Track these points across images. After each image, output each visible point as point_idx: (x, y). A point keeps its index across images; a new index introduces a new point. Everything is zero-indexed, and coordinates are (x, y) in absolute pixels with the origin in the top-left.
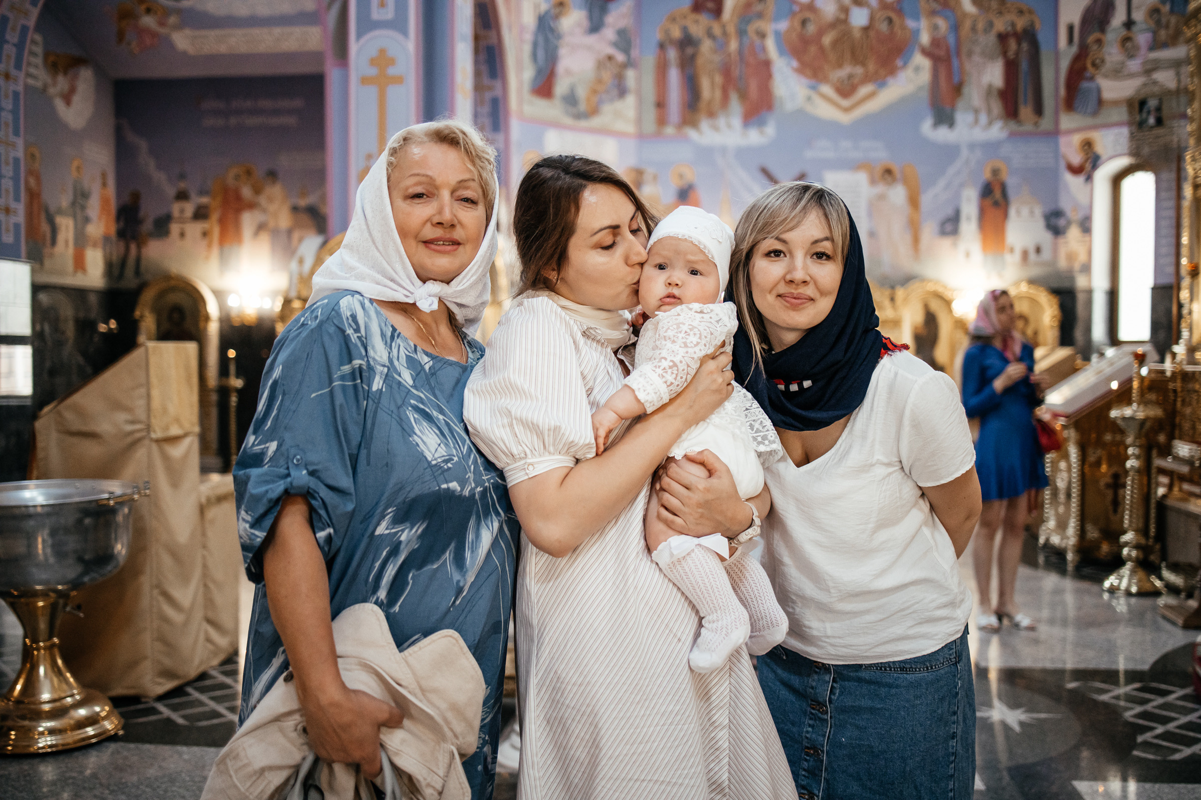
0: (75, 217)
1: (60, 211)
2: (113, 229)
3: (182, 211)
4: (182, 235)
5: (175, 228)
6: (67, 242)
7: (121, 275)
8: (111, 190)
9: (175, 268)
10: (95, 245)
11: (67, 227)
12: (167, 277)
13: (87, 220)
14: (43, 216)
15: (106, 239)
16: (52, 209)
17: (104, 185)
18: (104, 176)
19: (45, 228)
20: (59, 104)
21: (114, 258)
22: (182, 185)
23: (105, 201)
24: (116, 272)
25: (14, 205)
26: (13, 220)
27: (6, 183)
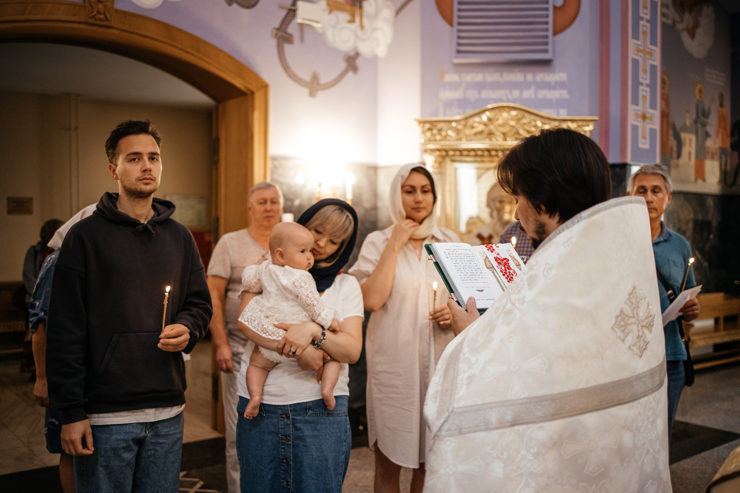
0: (697, 133)
1: (685, 129)
2: (728, 143)
6: (690, 154)
7: (734, 183)
8: (727, 110)
10: (712, 158)
11: (690, 140)
13: (707, 135)
14: (671, 132)
15: (723, 151)
16: (678, 127)
17: (722, 105)
18: (721, 97)
20: (685, 37)
21: (729, 168)
23: (722, 119)
24: (730, 180)
25: (650, 111)
26: (649, 126)
27: (644, 91)
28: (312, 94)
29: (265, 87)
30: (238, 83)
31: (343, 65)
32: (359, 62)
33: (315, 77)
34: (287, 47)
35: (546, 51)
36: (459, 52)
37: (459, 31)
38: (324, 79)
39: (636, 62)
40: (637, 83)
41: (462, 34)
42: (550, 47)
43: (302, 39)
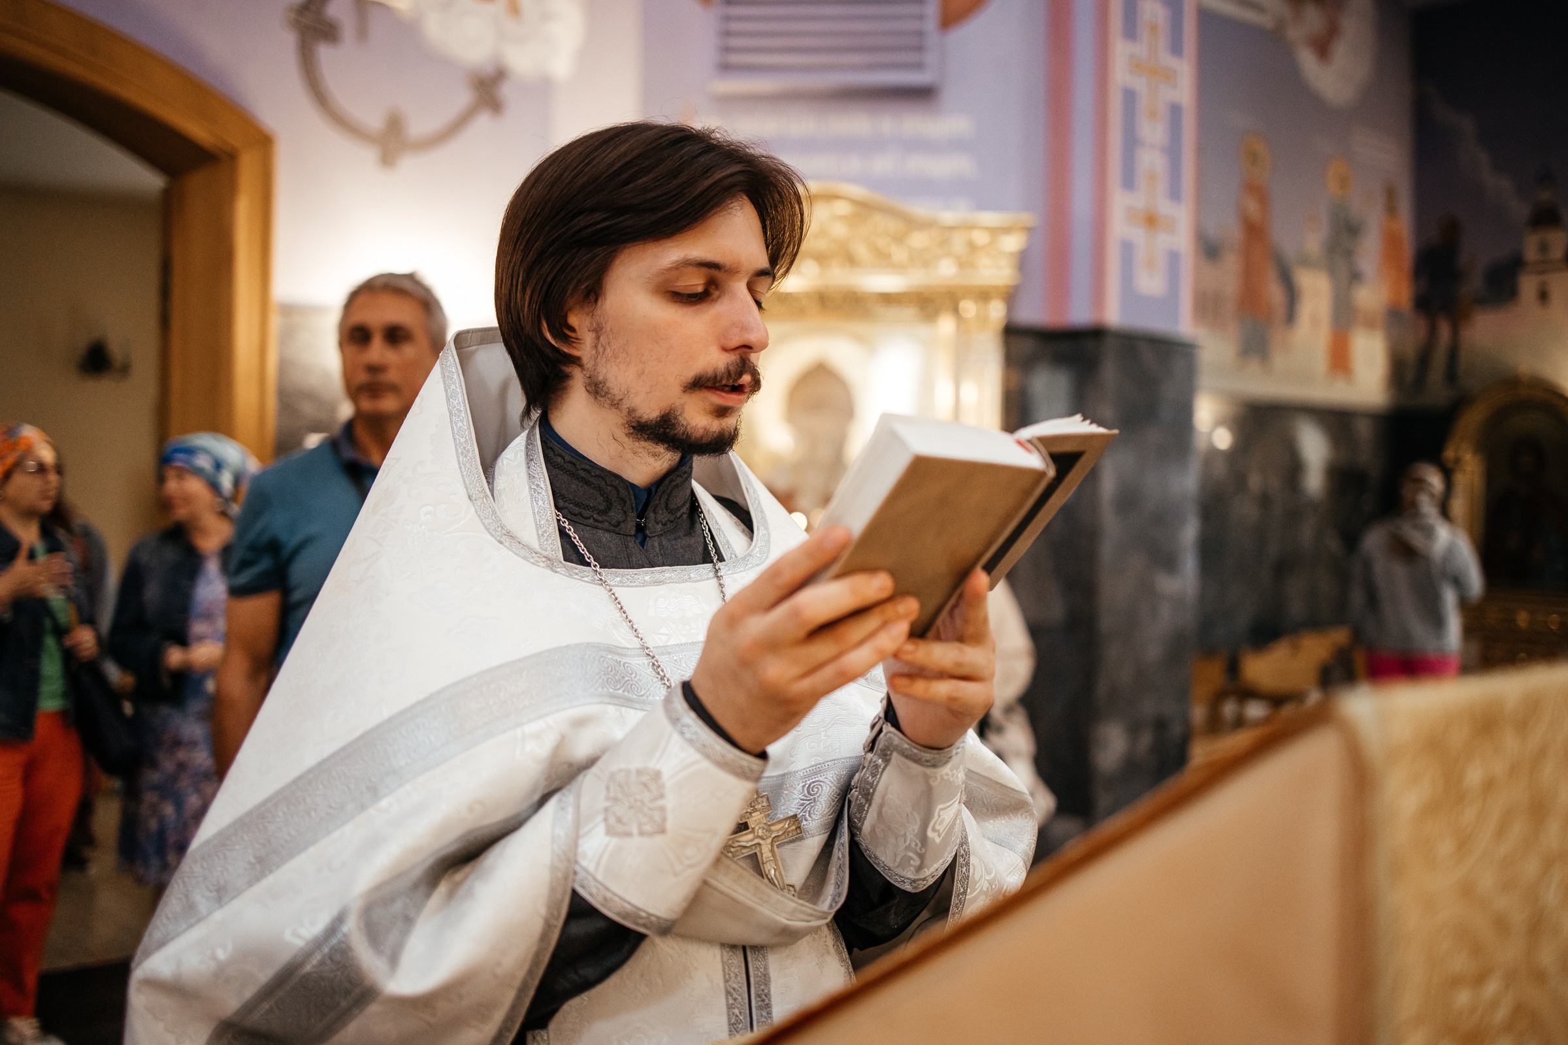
0: (1332, 271)
1: (1304, 261)
2: (1406, 295)
3: (1544, 248)
4: (1544, 296)
5: (1528, 285)
6: (1315, 318)
7: (1420, 381)
8: (1405, 220)
9: (1526, 364)
10: (1368, 327)
11: (1316, 290)
12: (1512, 382)
13: (1355, 277)
14: (1271, 272)
15: (1393, 312)
16: (1289, 255)
17: (1391, 209)
18: (1390, 192)
19: (1275, 293)
20: (1306, 58)
21: (1408, 351)
22: (1545, 196)
23: (1391, 242)
25: (1165, 207)
26: (1164, 241)
27: (1151, 160)
28: (388, 159)
29: (264, 142)
30: (198, 131)
31: (463, 98)
32: (506, 91)
33: (395, 124)
34: (325, 53)
35: (919, 66)
36: (726, 68)
37: (728, 18)
38: (419, 125)
39: (1130, 96)
40: (1132, 142)
41: (735, 26)
42: (930, 58)
43: (362, 32)
